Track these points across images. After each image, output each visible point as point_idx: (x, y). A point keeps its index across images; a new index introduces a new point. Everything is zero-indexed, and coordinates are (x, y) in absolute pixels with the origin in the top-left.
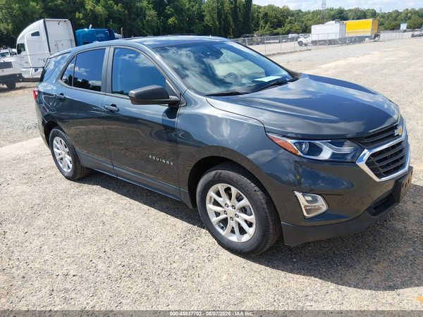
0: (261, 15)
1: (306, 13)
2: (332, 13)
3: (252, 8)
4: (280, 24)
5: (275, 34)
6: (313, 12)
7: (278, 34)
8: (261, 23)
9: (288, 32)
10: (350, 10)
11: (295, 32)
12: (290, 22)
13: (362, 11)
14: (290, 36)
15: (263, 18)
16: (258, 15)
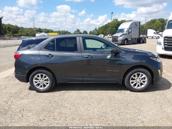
0: (7, 28)
1: (25, 29)
2: (37, 29)
3: (2, 25)
4: (16, 32)
5: (15, 36)
6: (29, 28)
7: (16, 36)
8: (7, 31)
9: (21, 36)
10: (43, 29)
11: (24, 36)
12: (21, 32)
13: (48, 30)
14: (22, 37)
15: (8, 29)
16: (5, 28)
